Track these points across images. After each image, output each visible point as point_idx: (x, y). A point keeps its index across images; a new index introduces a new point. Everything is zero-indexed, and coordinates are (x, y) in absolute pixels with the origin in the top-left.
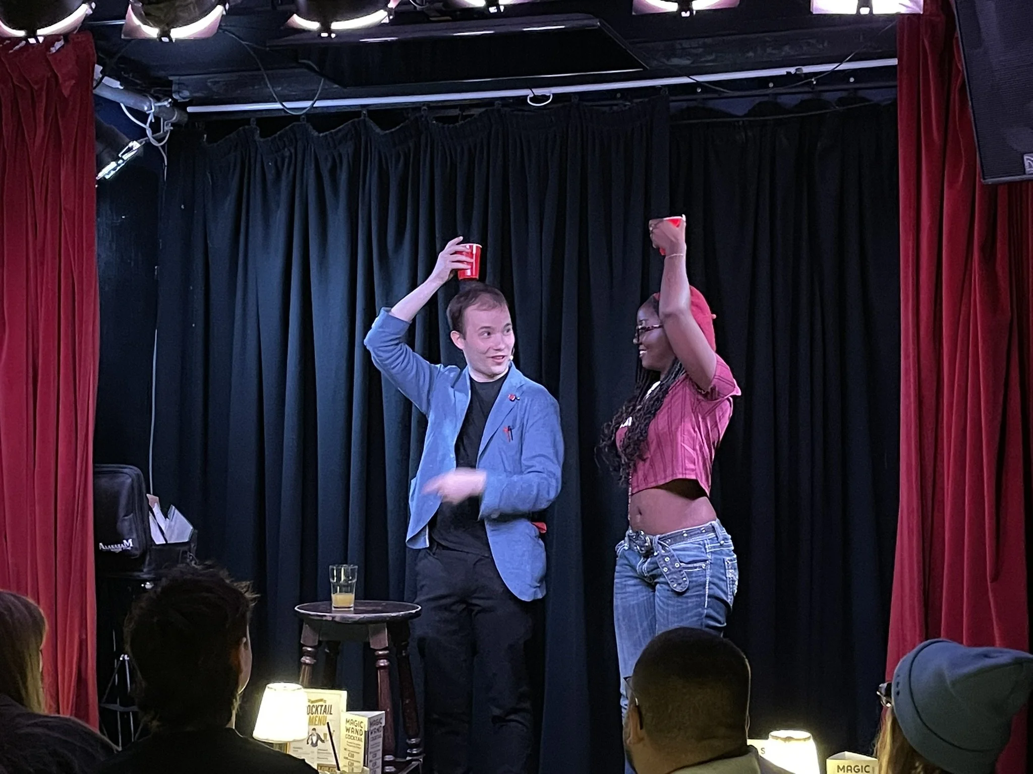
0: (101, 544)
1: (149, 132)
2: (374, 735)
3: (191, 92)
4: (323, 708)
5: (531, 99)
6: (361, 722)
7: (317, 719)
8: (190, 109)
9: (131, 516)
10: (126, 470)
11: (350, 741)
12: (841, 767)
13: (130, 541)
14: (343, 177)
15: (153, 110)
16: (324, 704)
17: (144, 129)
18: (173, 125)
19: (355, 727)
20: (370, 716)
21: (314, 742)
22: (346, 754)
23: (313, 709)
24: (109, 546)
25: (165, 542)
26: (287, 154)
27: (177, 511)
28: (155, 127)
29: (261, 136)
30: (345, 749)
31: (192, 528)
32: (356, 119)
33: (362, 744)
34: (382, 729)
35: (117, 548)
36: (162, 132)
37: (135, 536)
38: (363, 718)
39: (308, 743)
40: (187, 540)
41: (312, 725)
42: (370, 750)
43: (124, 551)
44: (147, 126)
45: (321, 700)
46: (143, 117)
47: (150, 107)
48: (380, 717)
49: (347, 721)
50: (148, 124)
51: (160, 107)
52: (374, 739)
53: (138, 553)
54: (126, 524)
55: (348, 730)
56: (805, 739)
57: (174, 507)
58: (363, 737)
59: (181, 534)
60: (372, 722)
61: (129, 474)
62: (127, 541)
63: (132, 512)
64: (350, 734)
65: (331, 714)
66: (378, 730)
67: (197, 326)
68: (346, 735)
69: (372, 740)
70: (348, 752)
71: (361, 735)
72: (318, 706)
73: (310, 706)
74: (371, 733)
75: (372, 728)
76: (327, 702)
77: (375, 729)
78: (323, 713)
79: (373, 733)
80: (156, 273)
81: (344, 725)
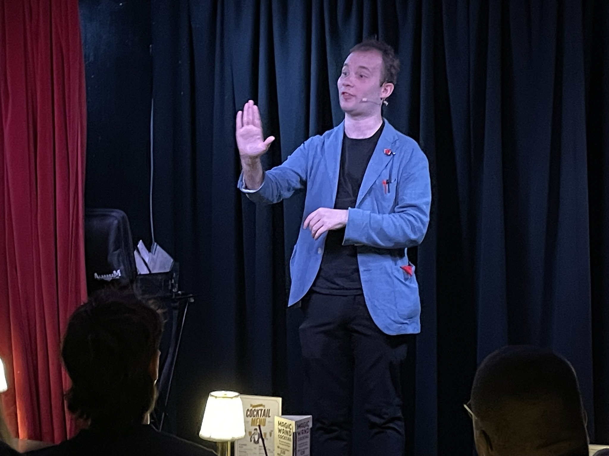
0: (96, 274)
2: (301, 436)
4: (263, 412)
6: (290, 425)
7: (258, 420)
9: (119, 251)
10: (114, 214)
11: (282, 440)
13: (119, 271)
16: (264, 409)
19: (285, 429)
20: (297, 420)
21: (256, 440)
22: (279, 451)
23: (250, 413)
24: (102, 276)
25: (148, 272)
27: (158, 247)
31: (172, 260)
33: (291, 443)
34: (309, 431)
35: (108, 277)
37: (122, 267)
38: (291, 421)
39: (251, 441)
40: (168, 270)
41: (254, 425)
42: (298, 448)
43: (114, 280)
45: (261, 405)
48: (306, 421)
49: (279, 424)
52: (301, 439)
53: (125, 281)
54: (115, 258)
55: (280, 431)
57: (156, 244)
58: (291, 437)
59: (163, 266)
60: (299, 425)
61: (115, 217)
62: (116, 272)
63: (119, 248)
64: (281, 434)
65: (269, 417)
66: (305, 431)
67: (185, 93)
68: (279, 435)
69: (300, 440)
70: (280, 450)
71: (290, 435)
72: (259, 410)
73: (251, 410)
74: (299, 434)
75: (300, 430)
76: (266, 406)
77: (303, 430)
78: (263, 416)
79: (301, 433)
80: (151, 50)
81: (277, 427)
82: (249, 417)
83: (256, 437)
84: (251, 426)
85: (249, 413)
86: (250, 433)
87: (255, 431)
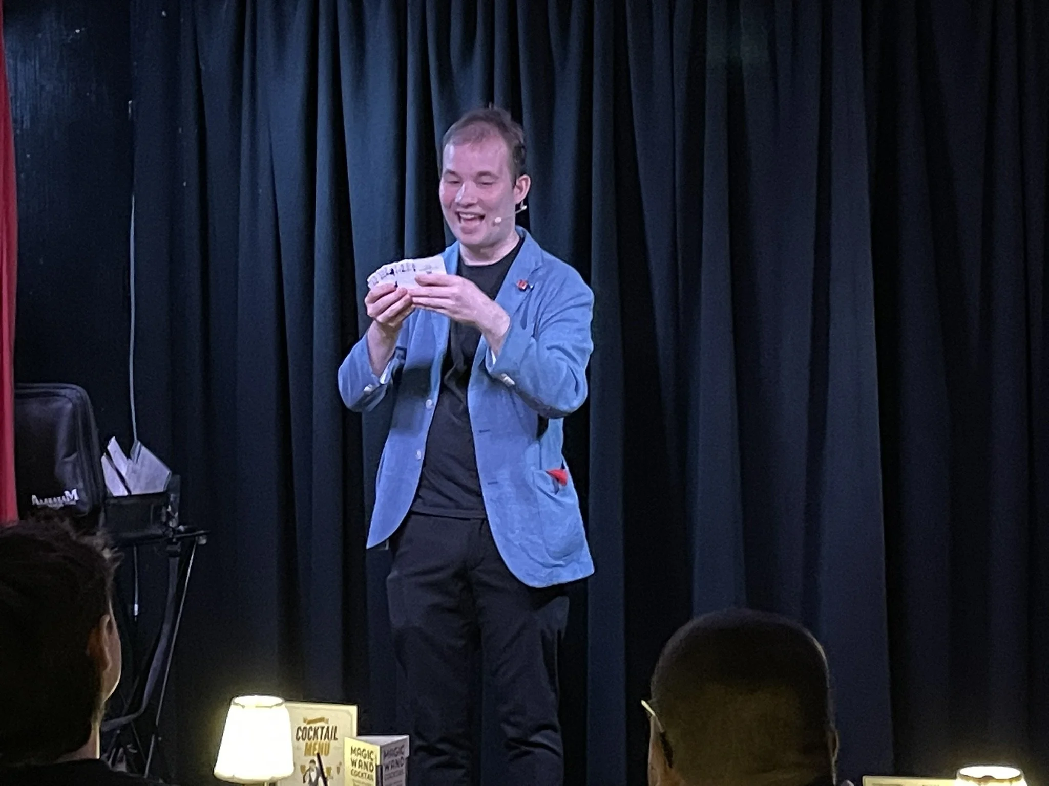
0: (34, 497)
2: (391, 771)
4: (325, 731)
6: (372, 752)
7: (317, 746)
9: (74, 456)
10: (63, 392)
11: (357, 778)
13: (74, 491)
16: (326, 726)
19: (363, 760)
20: (382, 745)
21: (313, 779)
23: (302, 733)
24: (46, 500)
25: (126, 494)
27: (144, 449)
31: (168, 472)
33: (374, 784)
34: (404, 762)
35: (55, 503)
37: (80, 484)
38: (373, 746)
39: (304, 782)
40: (161, 489)
41: (310, 755)
43: (66, 507)
45: (321, 720)
48: (400, 745)
49: (353, 751)
52: (390, 777)
53: (86, 509)
54: (69, 467)
55: (354, 763)
56: (1011, 779)
57: (139, 444)
58: (374, 774)
59: (151, 482)
60: (386, 752)
61: (69, 398)
62: (71, 492)
63: (76, 451)
64: (357, 769)
65: (335, 739)
66: (397, 763)
68: (352, 771)
69: (388, 778)
71: (372, 771)
72: (318, 728)
73: (305, 728)
74: (387, 767)
75: (388, 760)
76: (329, 722)
77: (393, 761)
78: (325, 739)
79: (390, 768)
80: (130, 110)
81: (348, 757)
82: (301, 740)
83: (314, 775)
84: (305, 755)
85: (300, 734)
86: (303, 767)
87: (312, 764)
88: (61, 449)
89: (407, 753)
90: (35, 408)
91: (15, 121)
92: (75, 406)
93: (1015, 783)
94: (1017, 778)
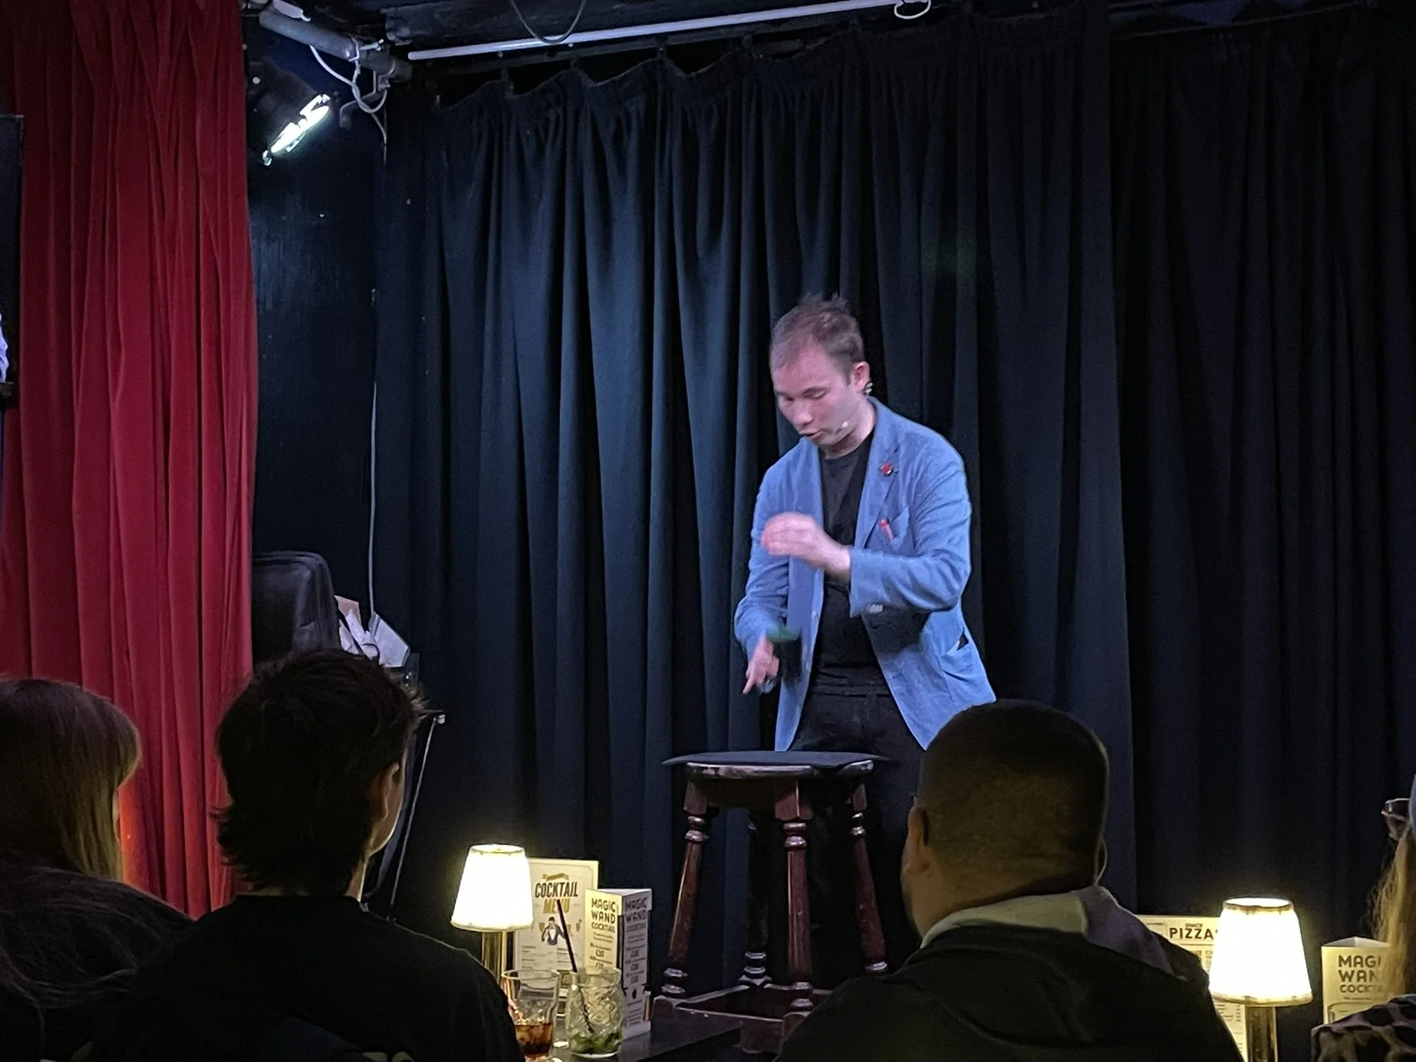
1: (356, 92)
2: (633, 923)
3: (412, 29)
4: (565, 886)
5: (899, 10)
6: (614, 903)
7: (557, 903)
8: (412, 56)
9: (313, 624)
10: (302, 559)
11: (598, 931)
12: (1345, 959)
14: (632, 145)
15: (358, 57)
16: (566, 881)
17: (350, 88)
18: (391, 80)
19: (604, 912)
20: (625, 896)
21: (553, 938)
22: (593, 952)
23: (542, 890)
26: (553, 118)
27: (382, 622)
28: (365, 83)
29: (516, 91)
30: (592, 945)
31: (406, 647)
32: (650, 60)
33: (615, 935)
34: (647, 915)
36: (375, 91)
38: (615, 897)
39: (543, 940)
40: (400, 665)
41: (549, 912)
42: (626, 945)
44: (353, 83)
45: (561, 876)
46: (345, 67)
47: (353, 52)
48: (642, 898)
49: (594, 903)
50: (354, 81)
51: (368, 51)
52: (631, 927)
54: (306, 638)
55: (594, 915)
56: (1280, 908)
57: (377, 616)
58: (615, 925)
59: (391, 656)
60: (627, 903)
61: (307, 566)
63: (313, 620)
64: (597, 921)
65: (576, 895)
66: (640, 916)
67: (432, 373)
68: (593, 923)
69: (631, 931)
70: (595, 949)
71: (613, 922)
72: (557, 885)
73: (545, 884)
74: (629, 919)
75: (630, 912)
76: (569, 878)
77: (635, 913)
78: (565, 895)
79: (632, 919)
80: (373, 299)
81: (589, 909)
82: (540, 897)
83: (553, 933)
84: (544, 913)
85: (539, 890)
86: (542, 925)
87: (551, 922)
88: (299, 620)
89: (649, 907)
90: (272, 578)
91: (258, 302)
92: (313, 573)
93: (1284, 912)
94: (1286, 907)
